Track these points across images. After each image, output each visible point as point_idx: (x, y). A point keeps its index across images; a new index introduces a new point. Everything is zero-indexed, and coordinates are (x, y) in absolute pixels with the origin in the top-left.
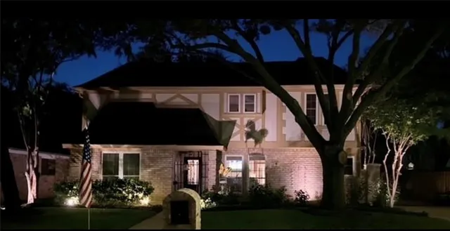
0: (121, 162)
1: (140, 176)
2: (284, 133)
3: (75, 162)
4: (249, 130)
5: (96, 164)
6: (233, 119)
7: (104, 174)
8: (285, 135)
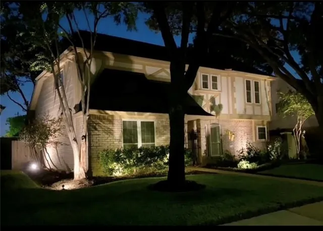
0: (139, 130)
1: (155, 143)
2: (235, 107)
3: (96, 129)
4: (212, 104)
5: (118, 132)
6: (202, 94)
7: (124, 142)
8: (236, 109)
